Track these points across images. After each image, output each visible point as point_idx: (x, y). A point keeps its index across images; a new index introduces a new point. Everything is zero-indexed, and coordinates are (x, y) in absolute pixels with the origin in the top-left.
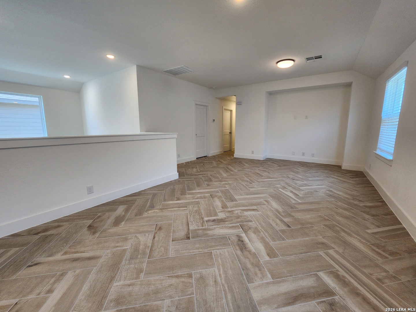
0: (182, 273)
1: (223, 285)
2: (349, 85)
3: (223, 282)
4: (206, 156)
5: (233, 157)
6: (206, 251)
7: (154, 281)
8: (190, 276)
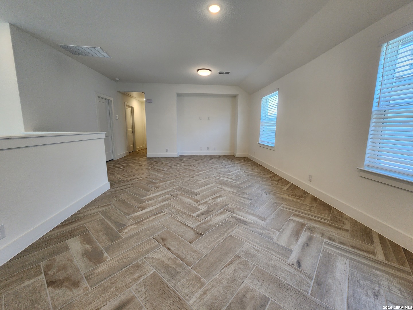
0: (231, 259)
1: (263, 249)
2: (235, 97)
3: (261, 248)
4: (112, 160)
5: (146, 158)
6: (226, 236)
7: (220, 277)
8: (239, 257)
